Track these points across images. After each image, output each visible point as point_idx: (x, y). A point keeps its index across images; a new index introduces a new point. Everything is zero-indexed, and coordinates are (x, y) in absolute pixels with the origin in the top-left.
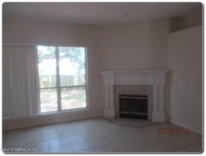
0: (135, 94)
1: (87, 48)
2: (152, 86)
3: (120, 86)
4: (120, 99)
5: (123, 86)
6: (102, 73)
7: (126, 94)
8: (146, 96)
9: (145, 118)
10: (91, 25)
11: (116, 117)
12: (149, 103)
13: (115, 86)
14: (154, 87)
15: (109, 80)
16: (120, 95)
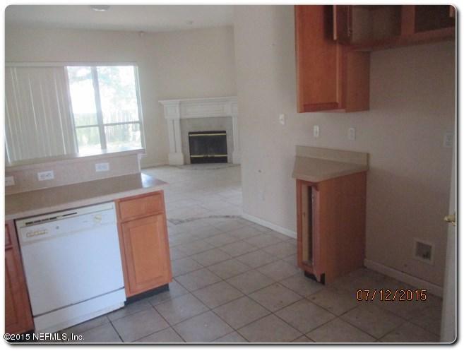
0: (209, 130)
1: (137, 67)
2: (231, 117)
3: (188, 119)
4: (190, 138)
5: (193, 119)
6: (162, 102)
7: (197, 130)
8: (225, 132)
9: (224, 160)
10: (142, 32)
11: (185, 164)
12: (228, 140)
13: (181, 120)
14: (233, 119)
15: (173, 112)
16: (190, 133)
